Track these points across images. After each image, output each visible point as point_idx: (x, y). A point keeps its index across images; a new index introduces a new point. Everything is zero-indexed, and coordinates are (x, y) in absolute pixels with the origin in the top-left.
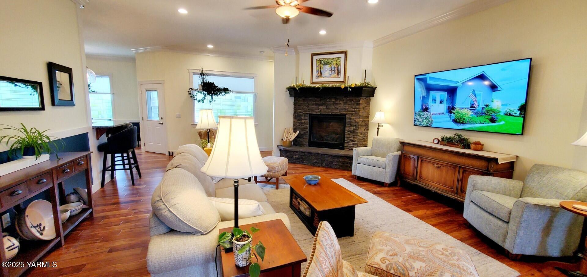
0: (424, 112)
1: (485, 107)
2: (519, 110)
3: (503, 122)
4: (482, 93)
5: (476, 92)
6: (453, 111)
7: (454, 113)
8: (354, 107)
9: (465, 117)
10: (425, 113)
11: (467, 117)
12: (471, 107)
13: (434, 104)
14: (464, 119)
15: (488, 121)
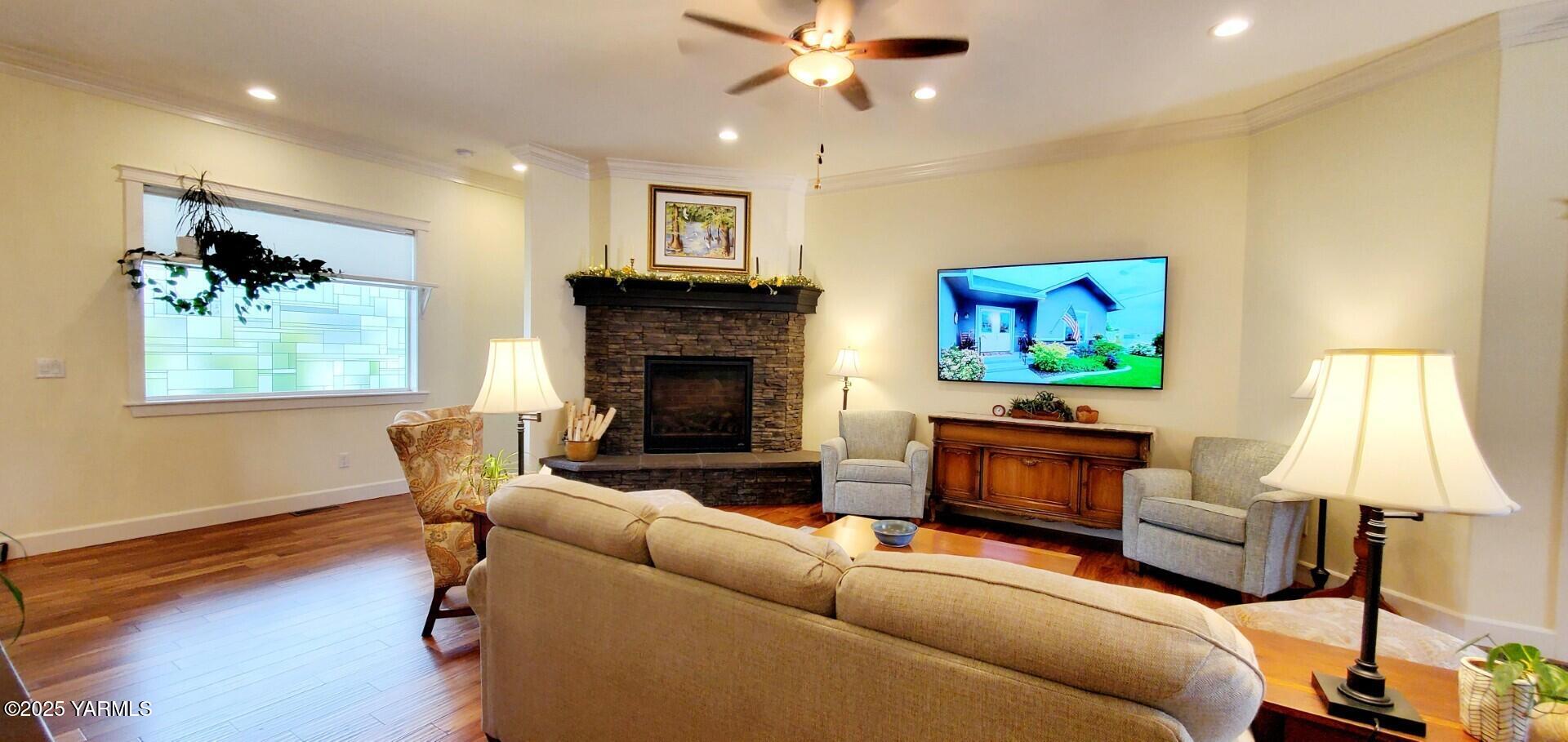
0: (963, 351)
1: (1094, 339)
2: (1153, 345)
3: (1128, 368)
4: (1087, 312)
5: (1076, 311)
6: (1031, 348)
7: (1032, 351)
8: (773, 338)
9: (1055, 360)
10: (966, 351)
11: (1060, 359)
12: (1067, 340)
13: (987, 334)
14: (1054, 363)
15: (1101, 365)
